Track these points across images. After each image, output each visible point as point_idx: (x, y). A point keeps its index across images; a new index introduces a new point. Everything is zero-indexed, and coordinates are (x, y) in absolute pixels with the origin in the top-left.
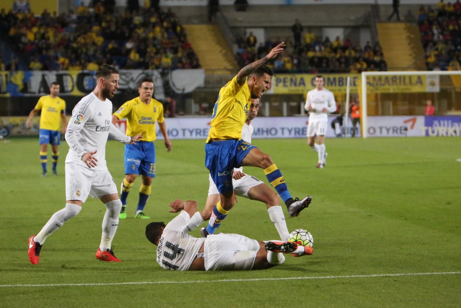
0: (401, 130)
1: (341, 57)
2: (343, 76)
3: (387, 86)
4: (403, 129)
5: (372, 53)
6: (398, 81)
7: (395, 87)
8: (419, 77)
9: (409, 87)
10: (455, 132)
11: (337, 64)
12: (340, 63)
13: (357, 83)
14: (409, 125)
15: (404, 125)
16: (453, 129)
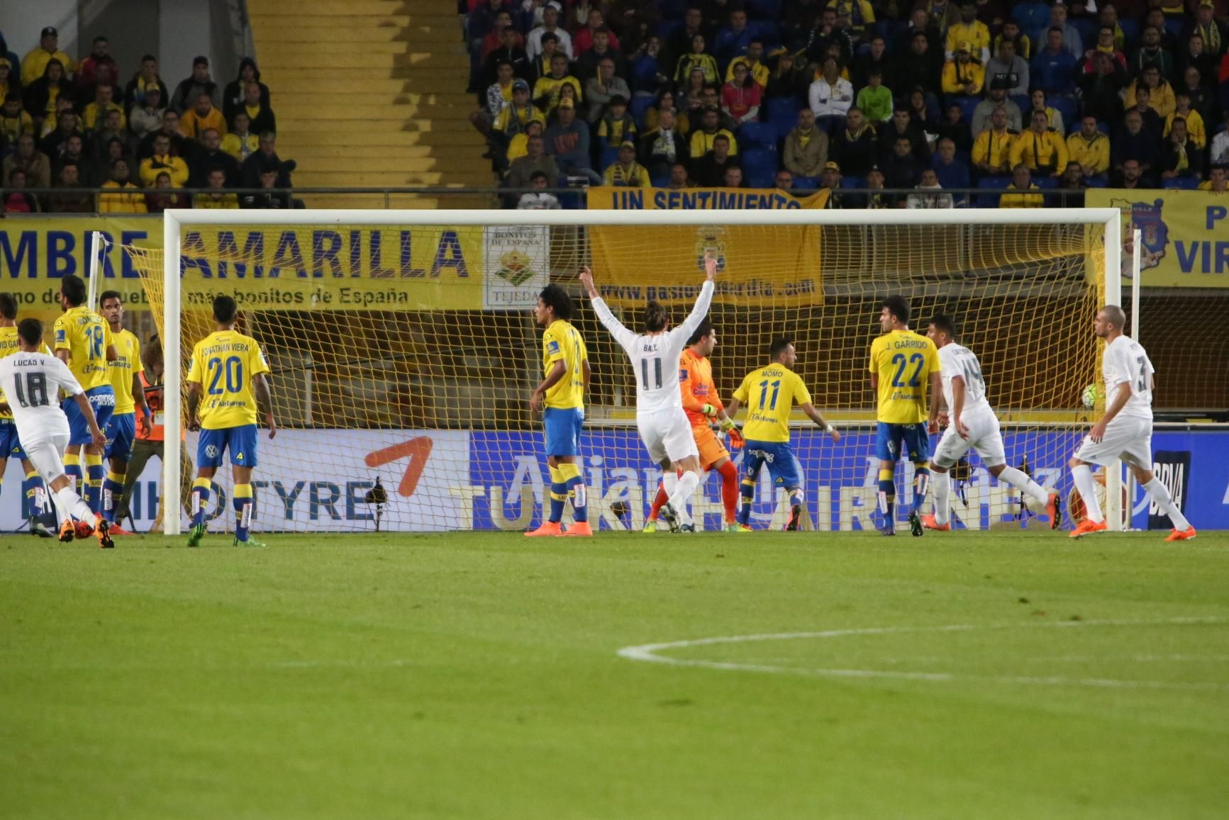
0: (351, 501)
1: (60, 134)
2: (74, 225)
3: (287, 281)
4: (360, 493)
5: (215, 116)
6: (344, 254)
7: (327, 284)
8: (449, 236)
9: (399, 284)
10: (621, 510)
11: (43, 165)
12: (58, 163)
13: (138, 264)
14: (391, 475)
15: (370, 475)
16: (614, 495)
